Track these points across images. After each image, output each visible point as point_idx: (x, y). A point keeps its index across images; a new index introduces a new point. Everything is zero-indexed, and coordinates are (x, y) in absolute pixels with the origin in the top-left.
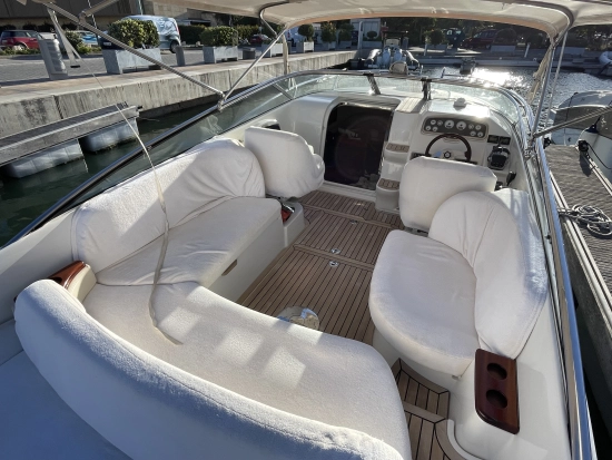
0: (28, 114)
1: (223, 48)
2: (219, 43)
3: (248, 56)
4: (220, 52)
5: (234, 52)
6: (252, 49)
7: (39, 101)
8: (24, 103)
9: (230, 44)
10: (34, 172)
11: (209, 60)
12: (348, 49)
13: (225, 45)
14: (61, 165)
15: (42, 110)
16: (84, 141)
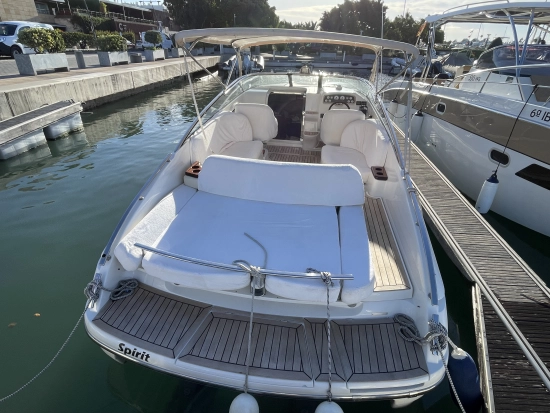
1: (116, 53)
2: (113, 49)
3: (136, 60)
4: (114, 57)
5: (124, 56)
6: (139, 54)
9: (121, 50)
10: (15, 154)
11: (104, 63)
12: (212, 54)
13: (117, 51)
14: (33, 149)
16: (46, 131)
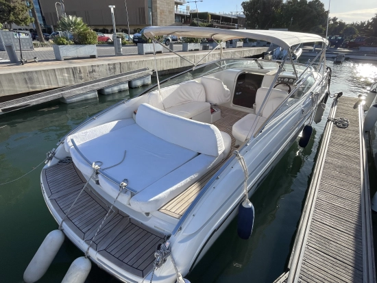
0: (110, 70)
2: (191, 42)
3: (205, 48)
4: (191, 46)
5: (198, 46)
6: (208, 45)
7: (114, 64)
8: (109, 64)
9: (197, 42)
10: (111, 93)
11: (185, 50)
13: (194, 42)
14: (120, 92)
15: (115, 68)
16: (130, 83)
